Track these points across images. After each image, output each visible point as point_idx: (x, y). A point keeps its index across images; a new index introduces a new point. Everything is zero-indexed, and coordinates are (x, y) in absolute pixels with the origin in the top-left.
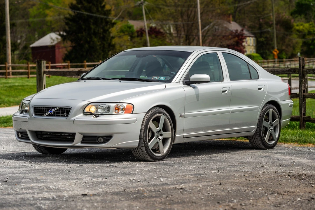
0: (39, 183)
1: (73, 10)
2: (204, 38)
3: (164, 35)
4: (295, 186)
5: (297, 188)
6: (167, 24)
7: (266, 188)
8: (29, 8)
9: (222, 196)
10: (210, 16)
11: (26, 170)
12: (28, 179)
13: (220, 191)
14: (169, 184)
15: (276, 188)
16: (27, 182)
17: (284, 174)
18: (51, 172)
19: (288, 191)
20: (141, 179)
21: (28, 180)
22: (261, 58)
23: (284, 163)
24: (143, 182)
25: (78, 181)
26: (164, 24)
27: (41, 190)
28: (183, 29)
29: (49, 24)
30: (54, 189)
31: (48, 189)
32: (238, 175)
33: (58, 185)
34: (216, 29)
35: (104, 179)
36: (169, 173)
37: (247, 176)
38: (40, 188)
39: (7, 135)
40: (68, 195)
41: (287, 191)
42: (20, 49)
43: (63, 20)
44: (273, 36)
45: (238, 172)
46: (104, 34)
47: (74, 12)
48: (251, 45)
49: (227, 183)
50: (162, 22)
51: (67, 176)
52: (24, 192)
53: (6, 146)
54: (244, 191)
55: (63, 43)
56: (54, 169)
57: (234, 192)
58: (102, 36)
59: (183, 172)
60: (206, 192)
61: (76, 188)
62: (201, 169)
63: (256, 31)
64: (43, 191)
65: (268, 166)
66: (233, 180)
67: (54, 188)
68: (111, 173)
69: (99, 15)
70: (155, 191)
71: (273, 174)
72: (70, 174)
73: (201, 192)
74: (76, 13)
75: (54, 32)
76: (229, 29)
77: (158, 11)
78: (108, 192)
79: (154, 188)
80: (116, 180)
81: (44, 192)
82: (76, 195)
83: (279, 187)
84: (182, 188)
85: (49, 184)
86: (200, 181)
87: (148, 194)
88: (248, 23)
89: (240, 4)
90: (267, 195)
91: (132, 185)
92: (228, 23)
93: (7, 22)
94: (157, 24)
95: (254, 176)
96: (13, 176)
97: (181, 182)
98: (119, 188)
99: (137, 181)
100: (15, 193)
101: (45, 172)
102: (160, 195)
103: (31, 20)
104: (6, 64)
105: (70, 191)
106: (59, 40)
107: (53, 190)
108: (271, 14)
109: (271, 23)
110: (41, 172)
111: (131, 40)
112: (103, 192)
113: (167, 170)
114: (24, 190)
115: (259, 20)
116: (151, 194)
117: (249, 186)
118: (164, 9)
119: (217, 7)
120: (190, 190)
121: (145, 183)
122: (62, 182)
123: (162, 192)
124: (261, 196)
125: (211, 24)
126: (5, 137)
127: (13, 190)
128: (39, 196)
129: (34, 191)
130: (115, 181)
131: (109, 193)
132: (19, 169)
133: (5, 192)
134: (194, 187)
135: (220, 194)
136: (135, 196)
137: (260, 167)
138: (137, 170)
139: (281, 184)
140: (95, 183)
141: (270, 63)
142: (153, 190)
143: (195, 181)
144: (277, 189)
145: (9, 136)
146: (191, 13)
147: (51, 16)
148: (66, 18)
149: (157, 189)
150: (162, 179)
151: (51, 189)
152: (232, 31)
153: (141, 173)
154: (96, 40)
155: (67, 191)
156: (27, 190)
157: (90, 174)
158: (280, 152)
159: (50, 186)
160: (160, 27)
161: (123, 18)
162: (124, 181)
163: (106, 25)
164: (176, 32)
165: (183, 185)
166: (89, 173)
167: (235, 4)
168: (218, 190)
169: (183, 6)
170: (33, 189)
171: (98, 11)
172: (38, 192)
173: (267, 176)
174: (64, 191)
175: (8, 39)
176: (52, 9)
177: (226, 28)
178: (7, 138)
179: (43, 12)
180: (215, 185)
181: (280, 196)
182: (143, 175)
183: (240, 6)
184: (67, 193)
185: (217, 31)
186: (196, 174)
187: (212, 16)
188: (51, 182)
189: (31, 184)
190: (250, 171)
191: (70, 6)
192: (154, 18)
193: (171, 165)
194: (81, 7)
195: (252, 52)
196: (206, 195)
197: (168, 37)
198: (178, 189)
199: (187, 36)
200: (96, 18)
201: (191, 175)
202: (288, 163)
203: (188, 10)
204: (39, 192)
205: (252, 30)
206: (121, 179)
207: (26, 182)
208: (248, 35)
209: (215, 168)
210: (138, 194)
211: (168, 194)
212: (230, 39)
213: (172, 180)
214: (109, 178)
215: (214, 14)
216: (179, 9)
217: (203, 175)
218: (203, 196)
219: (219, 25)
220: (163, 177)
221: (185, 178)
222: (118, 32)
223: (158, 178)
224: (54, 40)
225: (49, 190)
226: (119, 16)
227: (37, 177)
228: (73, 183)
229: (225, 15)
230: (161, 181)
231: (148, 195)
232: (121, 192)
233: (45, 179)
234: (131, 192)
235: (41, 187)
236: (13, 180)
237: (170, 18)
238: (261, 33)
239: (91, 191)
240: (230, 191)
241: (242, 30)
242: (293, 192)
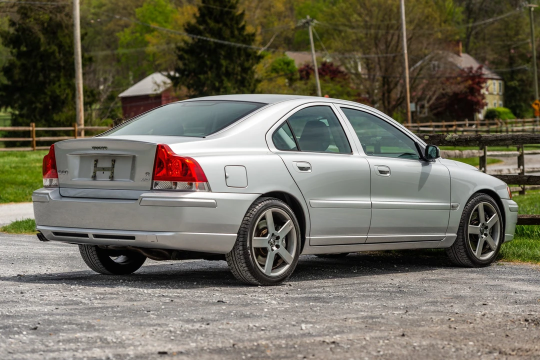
0: (91, 331)
1: (192, 35)
2: (414, 82)
3: (347, 77)
4: (533, 340)
5: (535, 343)
6: (351, 58)
7: (481, 342)
8: (118, 31)
9: (400, 357)
10: (425, 45)
11: (76, 309)
12: (73, 324)
13: (399, 348)
14: (314, 334)
15: (500, 343)
16: (71, 330)
17: (519, 317)
18: (118, 312)
19: (520, 347)
20: (268, 326)
21: (74, 326)
22: (512, 115)
23: (524, 298)
24: (269, 331)
25: (159, 329)
26: (346, 58)
27: (91, 344)
28: (378, 67)
29: (151, 59)
30: (113, 342)
31: (103, 342)
32: (437, 320)
33: (123, 335)
34: (434, 65)
35: (203, 326)
36: (320, 315)
37: (452, 321)
38: (90, 341)
39: (58, 247)
40: (135, 353)
41: (517, 349)
42: (102, 100)
43: (175, 52)
44: (533, 78)
45: (440, 313)
46: (244, 75)
47: (193, 39)
48: (495, 93)
49: (416, 333)
50: (343, 54)
51: (143, 319)
52: (61, 347)
53: (53, 266)
54: (442, 347)
55: (175, 91)
56: (124, 307)
57: (424, 349)
58: (239, 77)
59: (344, 314)
60: (374, 349)
61: (152, 340)
62: (377, 308)
63: (504, 69)
64: (93, 346)
65: (494, 303)
66: (427, 328)
67: (114, 340)
68: (219, 315)
69: (235, 42)
70: (286, 347)
71: (500, 318)
72: (148, 317)
73: (366, 349)
74: (197, 40)
75: (160, 72)
76: (456, 66)
77: (336, 36)
78: (205, 348)
79: (286, 341)
80: (224, 327)
81: (95, 347)
82: (148, 354)
83: (506, 340)
84: (334, 342)
85: (107, 333)
86: (369, 329)
87: (273, 352)
88: (491, 56)
89: (477, 23)
90: (481, 355)
91: (250, 335)
92: (455, 56)
93: (77, 55)
94: (334, 58)
95: (465, 321)
96: (51, 319)
97: (336, 331)
98: (226, 341)
99: (259, 329)
100: (46, 349)
101: (107, 312)
102: (294, 354)
103: (121, 51)
104: (74, 127)
105: (141, 346)
106: (169, 86)
107: (112, 344)
108: (529, 40)
109: (529, 56)
110: (100, 312)
111: (290, 85)
112: (196, 347)
113: (317, 310)
114: (61, 344)
115: (509, 50)
116: (278, 352)
117: (453, 339)
118: (346, 32)
119: (436, 29)
120: (348, 345)
121: (274, 333)
122: (131, 330)
123: (298, 348)
124: (470, 356)
125: (427, 58)
126: (54, 252)
127: (43, 344)
128: (85, 355)
129: (78, 346)
130: (223, 329)
131: (206, 350)
132: (65, 307)
133: (28, 347)
134: (356, 341)
135: (398, 352)
136: (249, 355)
137: (479, 305)
138: (266, 310)
139: (509, 335)
140: (186, 332)
141: (526, 124)
142: (284, 346)
143: (361, 329)
144: (500, 345)
145: (60, 250)
146: (392, 39)
147: (154, 45)
148: (179, 49)
149: (291, 343)
150: (303, 326)
151: (109, 343)
152: (463, 70)
153: (272, 315)
154: (229, 85)
155: (135, 346)
156: (68, 343)
157: (182, 316)
158: (522, 278)
159: (108, 338)
160: (339, 64)
161: (277, 48)
162: (237, 329)
163: (248, 60)
164: (366, 71)
165: (338, 336)
166: (182, 314)
167: (468, 22)
168: (396, 346)
169: (379, 28)
170: (78, 342)
171: (233, 36)
172: (84, 347)
173: (488, 321)
174: (129, 347)
175: (78, 84)
176: (156, 33)
177: (453, 64)
178: (59, 252)
179: (140, 38)
180: (393, 337)
181: (502, 357)
182: (274, 318)
183: (476, 27)
184: (133, 350)
185: (436, 69)
186: (366, 317)
187: (428, 44)
188: (111, 331)
189: (76, 334)
190: (461, 313)
191: (186, 27)
192: (329, 48)
193: (328, 301)
194: (205, 29)
195: (497, 105)
196: (373, 355)
197: (352, 79)
198: (328, 343)
199: (384, 78)
200: (230, 48)
201: (357, 318)
202: (530, 298)
203: (387, 33)
204: (87, 348)
205: (496, 68)
206: (235, 324)
207: (69, 330)
208: (490, 76)
209: (402, 306)
210: (256, 353)
211: (308, 353)
212: (459, 84)
213: (321, 328)
214: (213, 324)
215: (431, 40)
216: (373, 31)
217: (377, 318)
218: (368, 355)
219: (439, 59)
220: (307, 322)
221: (346, 324)
222: (266, 72)
223: (299, 323)
224: (159, 86)
225: (105, 343)
226: (269, 44)
227: (90, 321)
228: (149, 333)
229: (450, 41)
230: (302, 329)
231: (272, 355)
232: (227, 349)
233: (102, 325)
234: (244, 349)
235: (92, 338)
236: (47, 326)
237: (357, 48)
238: (513, 74)
239: (176, 347)
240: (417, 348)
241: (480, 68)
242: (528, 350)
